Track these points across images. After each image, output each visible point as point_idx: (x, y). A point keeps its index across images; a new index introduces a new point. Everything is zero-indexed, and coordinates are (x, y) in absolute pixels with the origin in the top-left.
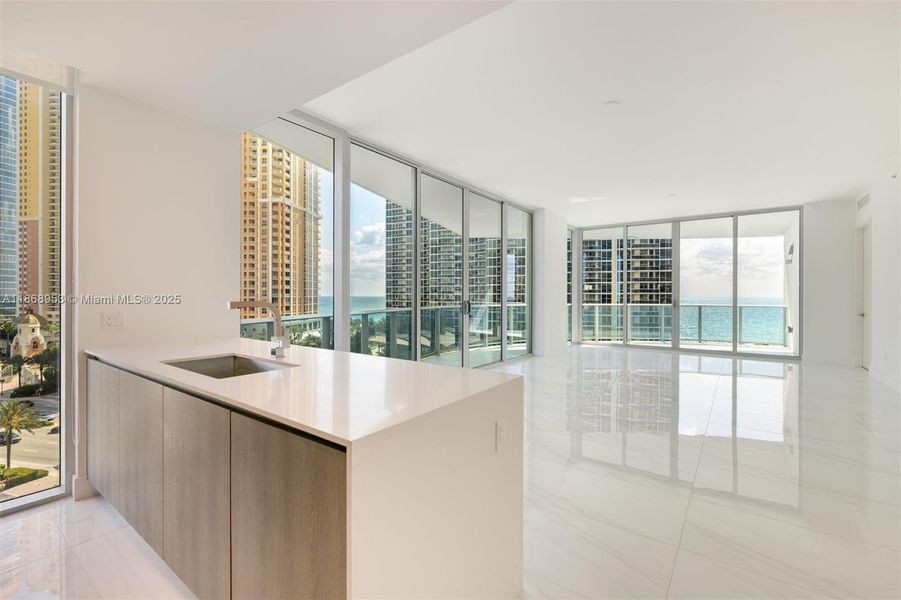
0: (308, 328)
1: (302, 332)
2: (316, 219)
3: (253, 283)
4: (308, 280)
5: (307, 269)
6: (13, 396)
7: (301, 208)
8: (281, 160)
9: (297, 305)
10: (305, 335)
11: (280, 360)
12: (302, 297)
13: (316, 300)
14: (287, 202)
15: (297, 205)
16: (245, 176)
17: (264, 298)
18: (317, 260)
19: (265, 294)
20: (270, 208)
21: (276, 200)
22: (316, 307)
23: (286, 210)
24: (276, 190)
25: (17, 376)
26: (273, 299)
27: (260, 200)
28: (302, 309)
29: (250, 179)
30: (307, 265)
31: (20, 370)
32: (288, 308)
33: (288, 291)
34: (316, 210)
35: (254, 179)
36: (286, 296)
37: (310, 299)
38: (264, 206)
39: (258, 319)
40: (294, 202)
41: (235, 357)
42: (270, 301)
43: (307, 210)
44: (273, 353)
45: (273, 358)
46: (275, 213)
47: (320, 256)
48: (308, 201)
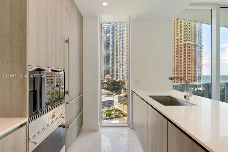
0: (197, 87)
1: (195, 88)
2: (201, 47)
3: (177, 71)
4: (197, 70)
5: (197, 65)
6: (125, 97)
7: (195, 44)
8: (187, 28)
9: (193, 78)
10: (196, 89)
11: (187, 101)
12: (195, 75)
13: (201, 77)
14: (189, 42)
15: (193, 43)
16: (175, 37)
17: (181, 76)
18: (201, 62)
19: (181, 74)
20: (183, 46)
21: (185, 43)
22: (200, 79)
23: (189, 45)
24: (185, 39)
25: (125, 93)
26: (184, 76)
27: (180, 44)
28: (195, 80)
29: (176, 38)
30: (197, 64)
31: (126, 91)
32: (189, 79)
33: (189, 73)
34: (201, 43)
35: (178, 37)
36: (189, 75)
37: (198, 76)
38: (181, 45)
39: (179, 83)
40: (192, 42)
41: (170, 97)
42: (183, 77)
43: (197, 44)
44: (185, 97)
45: (185, 100)
46: (185, 47)
47: (202, 60)
48: (197, 41)
